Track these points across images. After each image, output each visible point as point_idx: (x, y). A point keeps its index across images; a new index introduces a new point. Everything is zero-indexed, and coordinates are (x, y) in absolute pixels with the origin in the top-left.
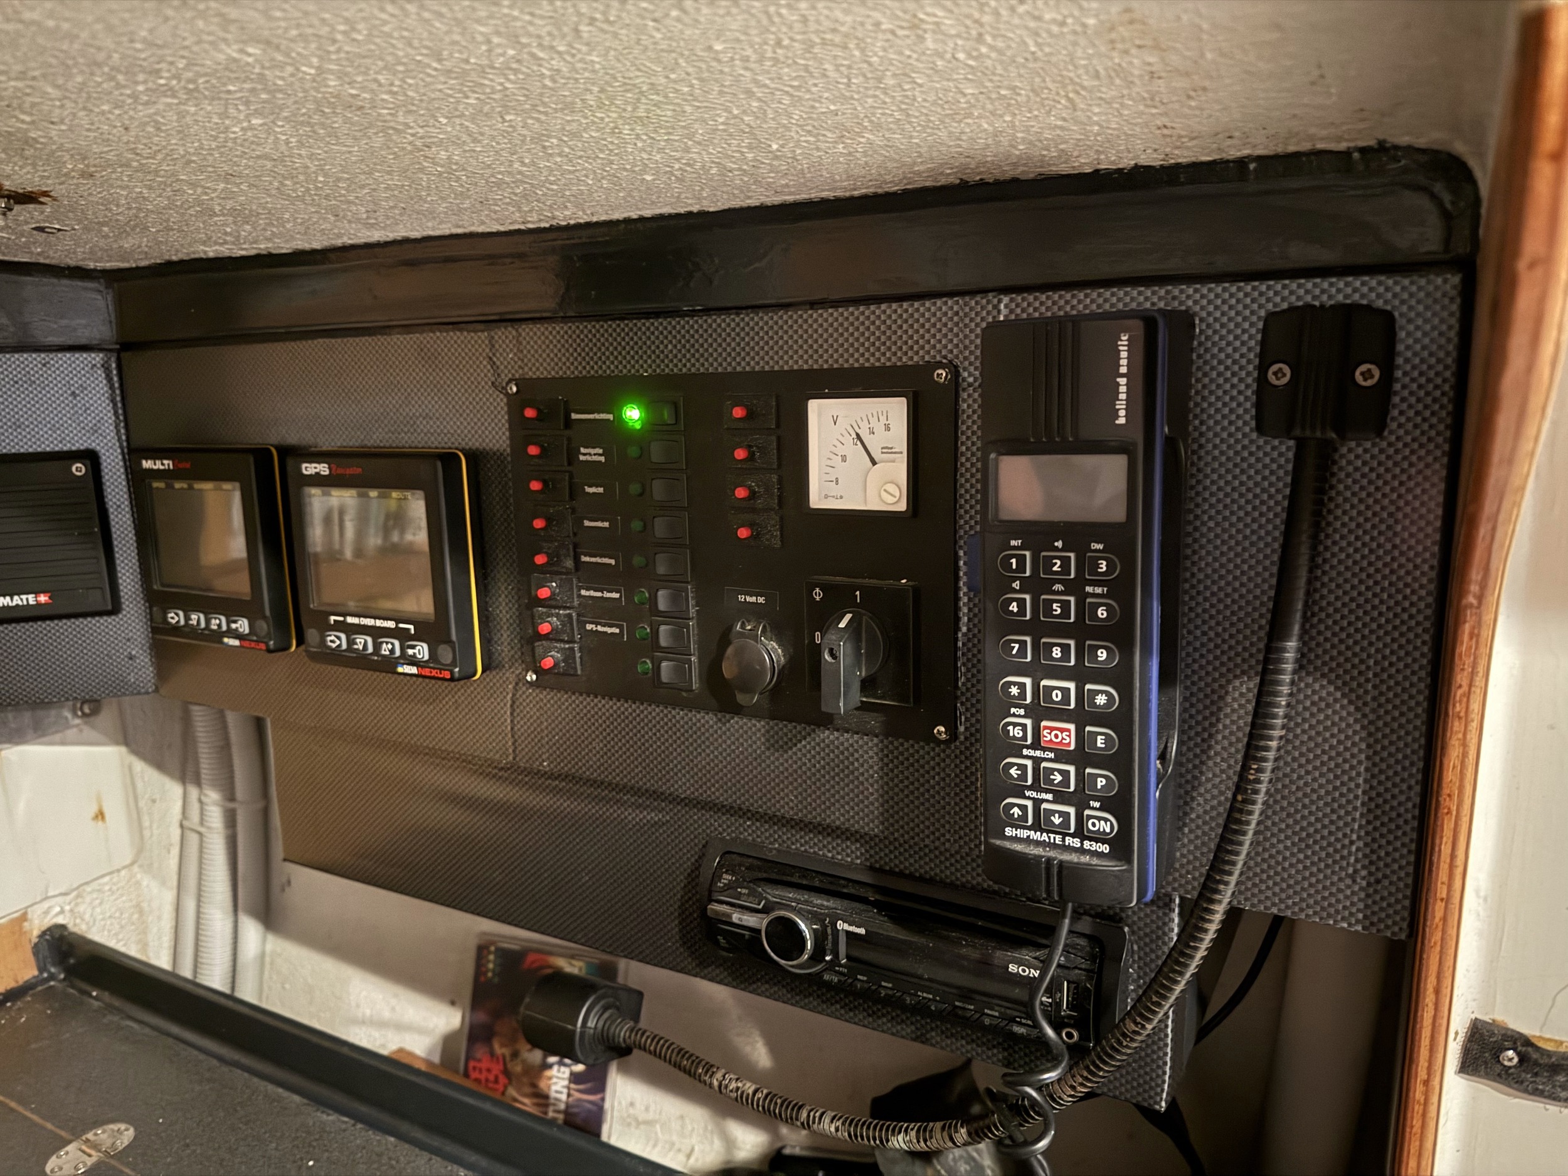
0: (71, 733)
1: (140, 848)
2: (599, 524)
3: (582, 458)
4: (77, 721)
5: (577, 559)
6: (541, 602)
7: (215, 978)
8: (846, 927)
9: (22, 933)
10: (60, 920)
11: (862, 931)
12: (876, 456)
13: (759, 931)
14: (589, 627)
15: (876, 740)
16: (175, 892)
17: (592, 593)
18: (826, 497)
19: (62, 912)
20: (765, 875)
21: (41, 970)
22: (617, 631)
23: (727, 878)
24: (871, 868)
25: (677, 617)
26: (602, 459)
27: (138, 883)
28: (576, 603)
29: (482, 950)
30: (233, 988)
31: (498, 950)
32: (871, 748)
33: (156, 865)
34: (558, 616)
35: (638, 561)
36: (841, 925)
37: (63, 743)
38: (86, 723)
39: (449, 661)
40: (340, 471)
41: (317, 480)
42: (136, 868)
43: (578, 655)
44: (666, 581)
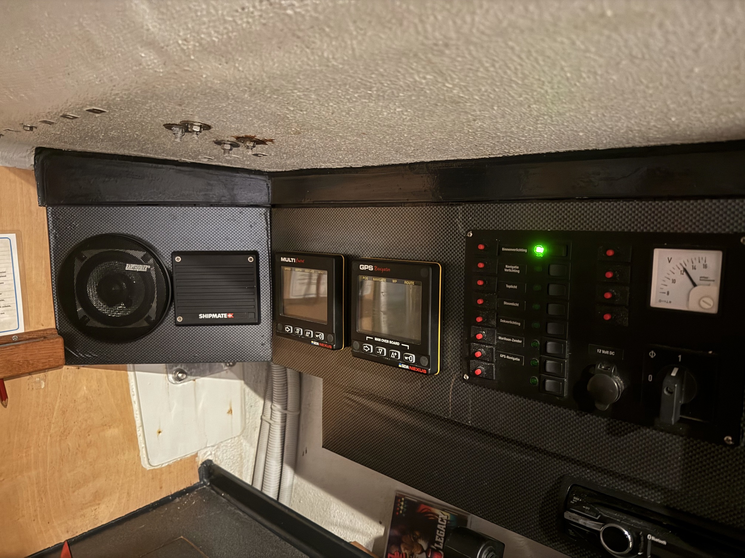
0: (223, 373)
1: (244, 429)
2: (513, 304)
3: (506, 270)
4: (226, 368)
5: (498, 321)
6: (477, 341)
7: (271, 492)
8: (653, 538)
9: (195, 462)
10: (210, 458)
11: (664, 543)
12: (696, 280)
13: (598, 532)
14: (502, 356)
15: (681, 438)
16: (256, 449)
17: (505, 339)
18: (660, 301)
19: (211, 454)
20: (599, 501)
21: (201, 479)
22: (519, 360)
23: (576, 499)
24: (667, 507)
25: (558, 357)
26: (518, 272)
27: (241, 444)
28: (495, 343)
29: (398, 498)
30: (278, 498)
31: (405, 500)
32: (678, 443)
33: (249, 436)
34: (484, 348)
35: (536, 325)
36: (649, 537)
37: (220, 377)
38: (230, 369)
39: (426, 365)
40: (379, 269)
41: (367, 273)
42: (241, 437)
43: (494, 370)
44: (552, 338)
